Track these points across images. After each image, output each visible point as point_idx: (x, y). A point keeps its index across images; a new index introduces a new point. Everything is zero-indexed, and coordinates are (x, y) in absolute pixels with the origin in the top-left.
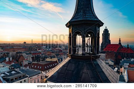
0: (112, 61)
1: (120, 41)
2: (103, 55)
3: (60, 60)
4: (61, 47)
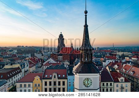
0: (68, 62)
1: (72, 45)
2: (60, 57)
3: (23, 65)
4: (13, 51)
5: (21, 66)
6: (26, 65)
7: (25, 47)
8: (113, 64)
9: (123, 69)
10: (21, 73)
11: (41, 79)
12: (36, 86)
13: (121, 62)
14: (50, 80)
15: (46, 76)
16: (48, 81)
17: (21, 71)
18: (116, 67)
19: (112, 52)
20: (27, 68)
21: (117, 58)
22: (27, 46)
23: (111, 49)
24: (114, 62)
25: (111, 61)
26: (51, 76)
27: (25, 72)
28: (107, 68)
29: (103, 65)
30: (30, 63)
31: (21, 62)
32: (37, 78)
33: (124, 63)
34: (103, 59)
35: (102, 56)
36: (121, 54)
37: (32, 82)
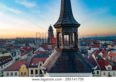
2: (50, 46)
3: (14, 54)
4: (11, 42)
5: (12, 54)
6: (17, 54)
7: (22, 39)
8: (98, 52)
9: (108, 56)
10: (12, 61)
11: (27, 67)
12: (23, 74)
13: (105, 50)
14: (36, 69)
15: (33, 64)
16: (34, 69)
17: (12, 59)
18: (101, 54)
19: (95, 41)
20: (18, 56)
21: (100, 47)
22: (24, 38)
23: (94, 39)
24: (98, 49)
25: (96, 49)
26: (37, 64)
27: (16, 60)
28: (93, 56)
29: (89, 53)
30: (22, 52)
31: (13, 51)
32: (24, 66)
33: (109, 50)
34: (88, 47)
35: (87, 45)
36: (103, 42)
37: (18, 70)
